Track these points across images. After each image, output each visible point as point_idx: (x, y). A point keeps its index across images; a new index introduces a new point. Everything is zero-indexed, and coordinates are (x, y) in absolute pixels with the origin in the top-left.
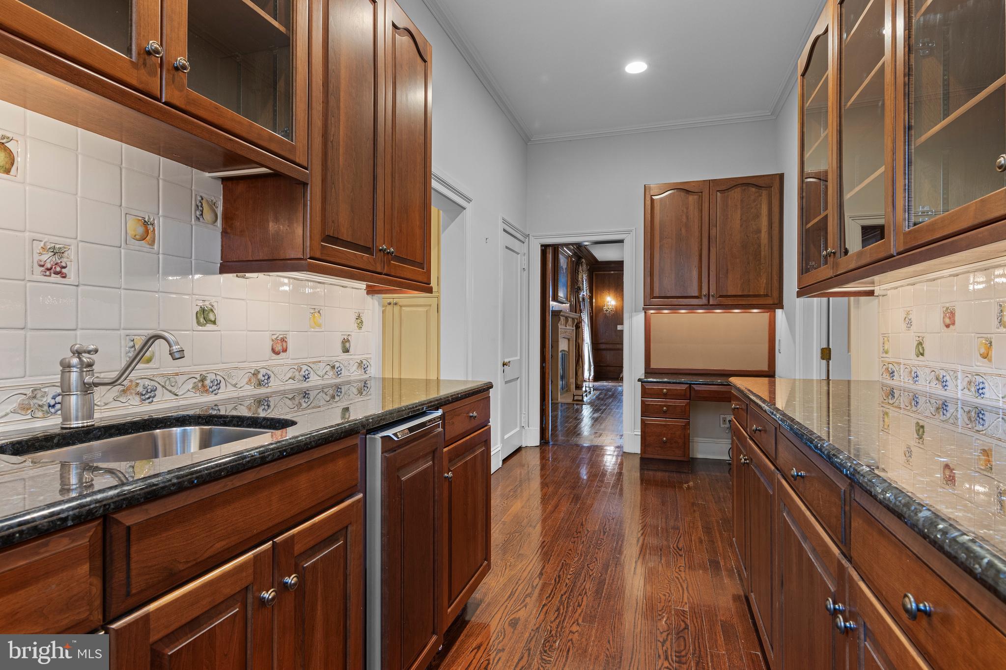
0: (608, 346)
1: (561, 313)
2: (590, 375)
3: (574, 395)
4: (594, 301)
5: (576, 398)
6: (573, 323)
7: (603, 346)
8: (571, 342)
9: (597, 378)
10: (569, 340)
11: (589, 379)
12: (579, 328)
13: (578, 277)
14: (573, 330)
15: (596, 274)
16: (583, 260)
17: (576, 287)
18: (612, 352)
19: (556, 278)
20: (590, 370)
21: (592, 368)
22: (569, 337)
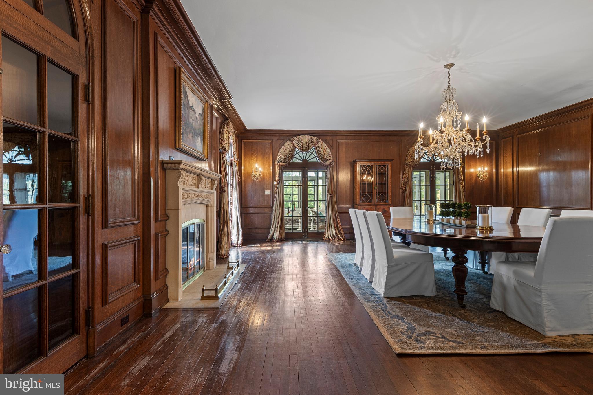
0: (256, 210)
1: (182, 166)
2: (238, 240)
3: (203, 290)
4: (243, 168)
5: (206, 293)
6: (213, 185)
7: (252, 210)
8: (210, 208)
9: (246, 242)
10: (207, 205)
11: (237, 244)
12: (224, 191)
13: (223, 137)
14: (213, 193)
15: (245, 143)
16: (231, 124)
17: (221, 147)
18: (260, 215)
19: (177, 115)
20: (238, 235)
21: (241, 231)
22: (206, 203)
